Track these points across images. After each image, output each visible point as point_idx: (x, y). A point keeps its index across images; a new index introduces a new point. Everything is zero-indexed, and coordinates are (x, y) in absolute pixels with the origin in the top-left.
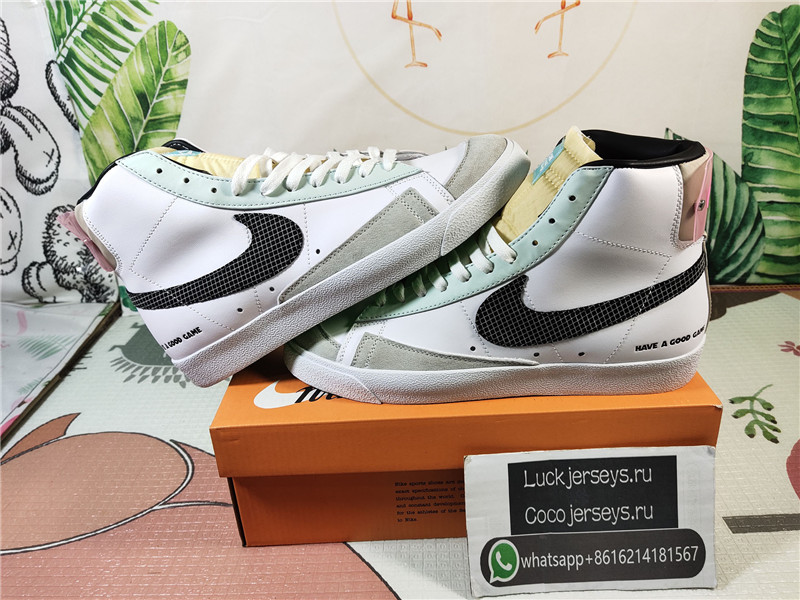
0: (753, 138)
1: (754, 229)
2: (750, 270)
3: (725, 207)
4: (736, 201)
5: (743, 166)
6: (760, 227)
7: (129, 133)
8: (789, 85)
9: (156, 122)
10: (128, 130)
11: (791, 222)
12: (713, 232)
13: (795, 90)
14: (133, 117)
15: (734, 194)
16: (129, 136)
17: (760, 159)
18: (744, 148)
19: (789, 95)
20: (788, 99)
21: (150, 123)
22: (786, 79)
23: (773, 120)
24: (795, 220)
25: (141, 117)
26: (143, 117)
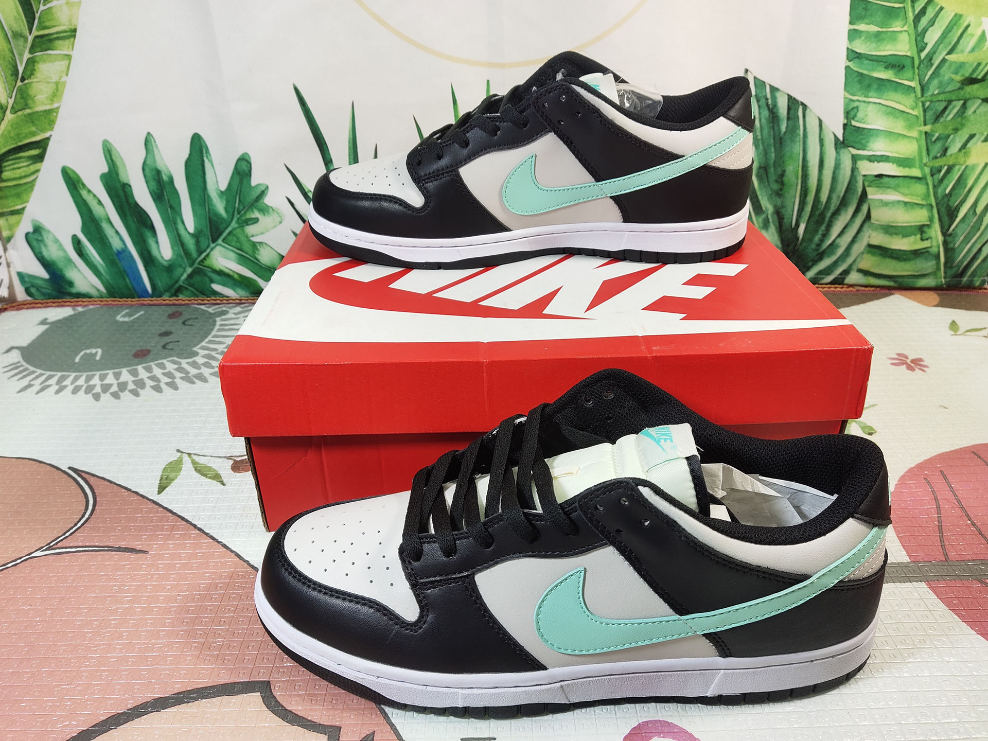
0: (858, 86)
1: (857, 210)
2: (850, 267)
3: (820, 181)
4: (834, 173)
5: (845, 125)
6: (865, 208)
7: (11, 55)
8: (905, 14)
9: (44, 39)
10: (9, 50)
11: (906, 203)
12: (803, 214)
13: (913, 21)
14: (14, 31)
15: (833, 164)
16: (10, 59)
17: (866, 115)
18: (847, 100)
19: (905, 28)
20: (904, 33)
21: (37, 40)
22: (901, 5)
23: (884, 62)
24: (910, 201)
25: (24, 31)
26: (28, 31)
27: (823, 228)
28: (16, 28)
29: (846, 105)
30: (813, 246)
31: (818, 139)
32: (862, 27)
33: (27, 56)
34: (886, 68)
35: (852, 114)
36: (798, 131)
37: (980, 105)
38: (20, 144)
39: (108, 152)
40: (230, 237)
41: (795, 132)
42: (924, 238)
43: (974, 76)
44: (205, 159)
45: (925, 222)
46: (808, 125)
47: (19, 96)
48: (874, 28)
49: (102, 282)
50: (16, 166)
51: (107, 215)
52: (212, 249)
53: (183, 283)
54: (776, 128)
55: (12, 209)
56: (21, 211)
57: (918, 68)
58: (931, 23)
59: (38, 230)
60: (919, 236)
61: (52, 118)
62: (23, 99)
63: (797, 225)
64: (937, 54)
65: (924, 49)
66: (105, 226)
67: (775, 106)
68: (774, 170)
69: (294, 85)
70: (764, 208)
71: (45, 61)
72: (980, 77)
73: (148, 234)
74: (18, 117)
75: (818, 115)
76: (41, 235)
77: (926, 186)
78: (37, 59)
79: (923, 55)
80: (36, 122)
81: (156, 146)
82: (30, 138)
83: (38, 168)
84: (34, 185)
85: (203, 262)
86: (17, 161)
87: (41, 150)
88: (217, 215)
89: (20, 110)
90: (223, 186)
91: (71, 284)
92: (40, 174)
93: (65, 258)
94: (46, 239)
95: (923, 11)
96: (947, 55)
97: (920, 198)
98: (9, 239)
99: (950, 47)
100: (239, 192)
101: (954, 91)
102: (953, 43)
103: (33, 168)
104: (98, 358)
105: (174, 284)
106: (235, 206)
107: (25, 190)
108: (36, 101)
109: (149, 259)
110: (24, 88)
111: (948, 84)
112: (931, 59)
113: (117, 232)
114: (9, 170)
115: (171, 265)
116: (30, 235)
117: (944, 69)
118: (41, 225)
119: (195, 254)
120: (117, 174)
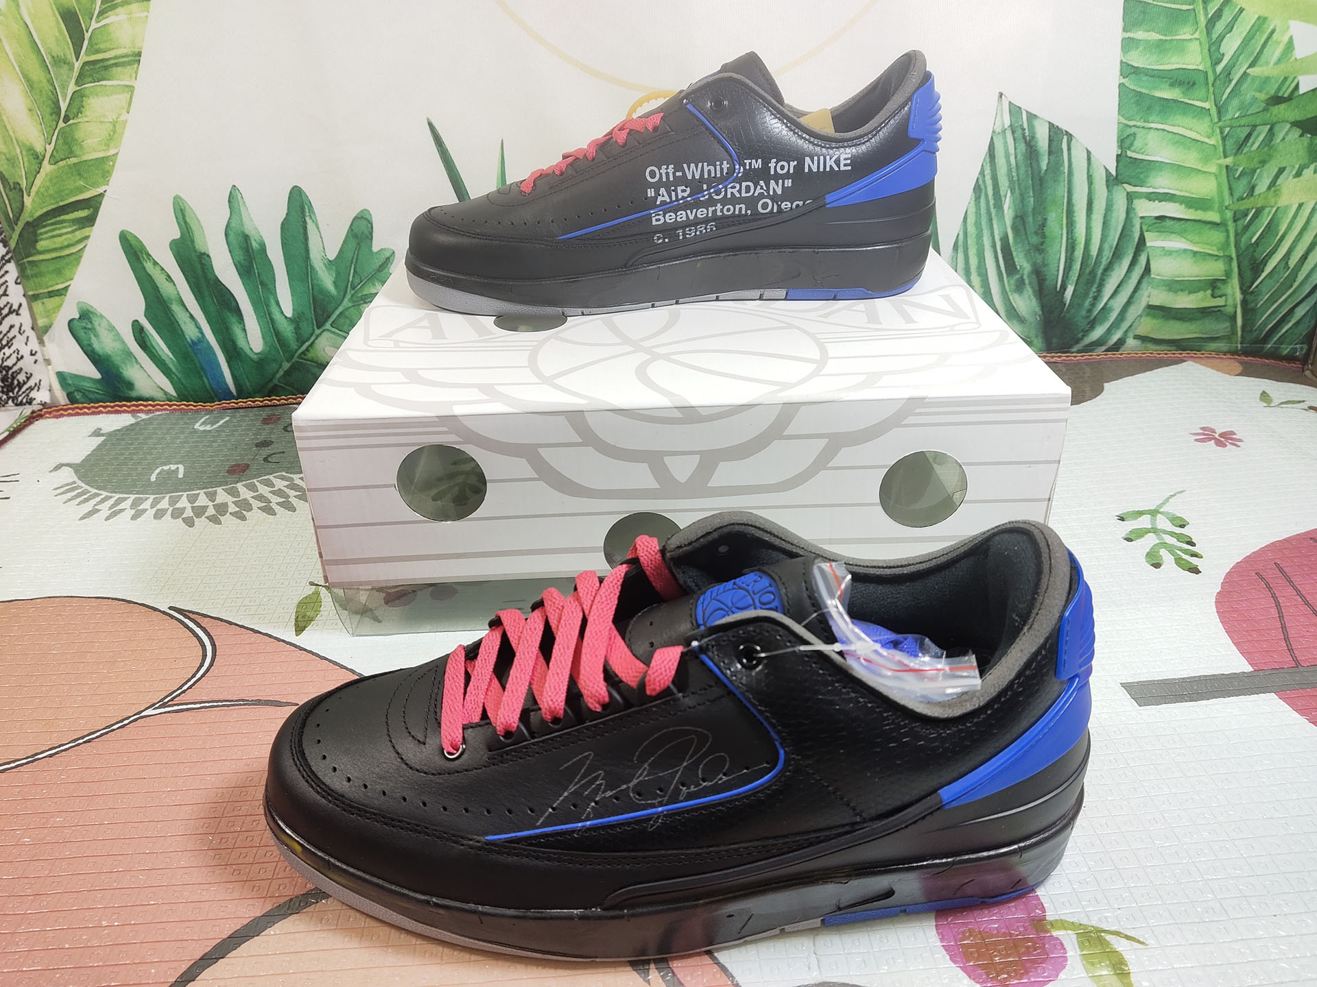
0: (1137, 109)
1: (1134, 261)
2: (1126, 334)
3: (1089, 229)
4: (1105, 216)
5: (1118, 156)
6: (1143, 260)
7: (50, 88)
8: (1196, 18)
9: (98, 66)
10: (48, 81)
11: (1196, 253)
12: (1071, 273)
13: (1206, 26)
14: (55, 55)
15: (1104, 206)
16: (50, 93)
17: (1146, 145)
18: (1121, 126)
19: (1196, 35)
20: (1194, 42)
21: (87, 68)
22: (1191, 7)
23: (1170, 78)
24: (1202, 250)
25: (69, 57)
26: (74, 57)
27: (1094, 289)
28: (57, 51)
29: (1121, 132)
30: (1084, 313)
31: (1086, 176)
32: (1140, 35)
33: (72, 87)
34: (1172, 85)
35: (1128, 142)
36: (1062, 168)
37: (1289, 130)
38: (61, 204)
39: (181, 213)
40: (342, 320)
41: (1058, 169)
42: (1216, 295)
43: (1280, 94)
44: (308, 219)
45: (1222, 275)
46: (1073, 160)
47: (61, 142)
48: (1155, 36)
49: (172, 382)
50: (55, 233)
51: (179, 294)
52: (316, 338)
53: (279, 381)
54: (1035, 166)
55: (50, 289)
56: (64, 292)
57: (1213, 86)
58: (1229, 28)
59: (86, 315)
60: (1209, 292)
61: (107, 168)
62: (67, 144)
63: (1064, 287)
64: (1236, 67)
65: (1219, 61)
66: (176, 308)
67: (1033, 137)
68: (1033, 219)
69: (428, 119)
70: (1018, 267)
71: (97, 95)
72: (1286, 95)
73: (233, 319)
74: (59, 168)
75: (1086, 146)
76: (91, 322)
77: (1225, 234)
78: (87, 92)
79: (1219, 68)
80: (85, 175)
81: (244, 202)
82: (77, 195)
83: (88, 234)
84: (81, 257)
85: (306, 355)
86: (58, 226)
87: (91, 209)
88: (323, 291)
89: (62, 160)
90: (332, 255)
91: (130, 385)
92: (90, 241)
93: (123, 351)
94: (97, 328)
95: (1218, 14)
96: (1248, 68)
97: (1215, 248)
98: (47, 329)
99: (1252, 59)
100: (354, 260)
101: (1258, 113)
102: (1255, 54)
103: (79, 234)
104: (181, 476)
105: (267, 383)
106: (349, 280)
107: (67, 264)
108: (85, 146)
109: (233, 353)
110: (68, 129)
111: (1251, 104)
112: (1229, 74)
113: (192, 317)
114: (47, 238)
115: (261, 360)
116: (75, 322)
117: (1245, 86)
118: (91, 309)
119: (294, 345)
120: (193, 241)
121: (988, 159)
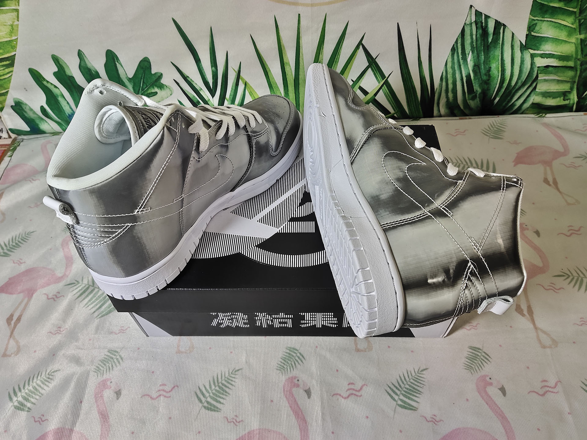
0: (539, 11)
1: (529, 86)
5: (527, 35)
6: (534, 84)
11: (558, 81)
15: (520, 62)
17: (541, 29)
18: (530, 19)
24: (561, 79)
29: (530, 22)
31: (510, 45)
35: (532, 28)
36: (498, 41)
39: (56, 61)
42: (565, 99)
44: (116, 63)
45: (568, 90)
46: (505, 37)
51: (62, 93)
54: (485, 40)
56: (6, 94)
59: (18, 104)
60: (562, 98)
66: (61, 100)
67: (486, 27)
68: (484, 67)
69: (172, 18)
75: (512, 31)
76: (21, 107)
77: (575, 71)
81: (86, 56)
83: (11, 70)
87: (11, 61)
90: (131, 76)
93: (38, 118)
94: (25, 109)
97: (569, 78)
98: (2, 109)
100: (142, 77)
103: (7, 70)
106: (140, 87)
107: (5, 83)
116: (14, 107)
118: (20, 101)
120: (64, 72)
121: (460, 36)
